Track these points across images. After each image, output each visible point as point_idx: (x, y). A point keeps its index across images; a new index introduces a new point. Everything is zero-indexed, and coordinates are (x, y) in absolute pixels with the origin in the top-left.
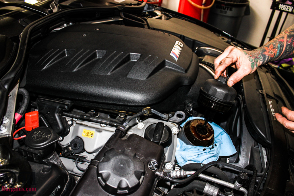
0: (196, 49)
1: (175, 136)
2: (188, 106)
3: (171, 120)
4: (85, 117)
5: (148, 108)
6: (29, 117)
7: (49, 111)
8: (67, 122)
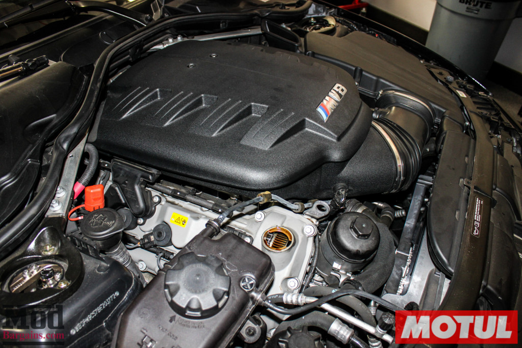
0: (379, 93)
1: (309, 238)
2: (339, 194)
3: (307, 213)
4: (178, 193)
5: (267, 193)
6: (90, 193)
7: (127, 180)
8: (152, 198)
